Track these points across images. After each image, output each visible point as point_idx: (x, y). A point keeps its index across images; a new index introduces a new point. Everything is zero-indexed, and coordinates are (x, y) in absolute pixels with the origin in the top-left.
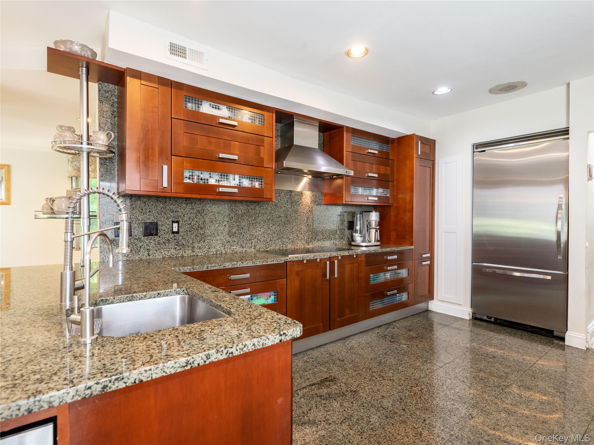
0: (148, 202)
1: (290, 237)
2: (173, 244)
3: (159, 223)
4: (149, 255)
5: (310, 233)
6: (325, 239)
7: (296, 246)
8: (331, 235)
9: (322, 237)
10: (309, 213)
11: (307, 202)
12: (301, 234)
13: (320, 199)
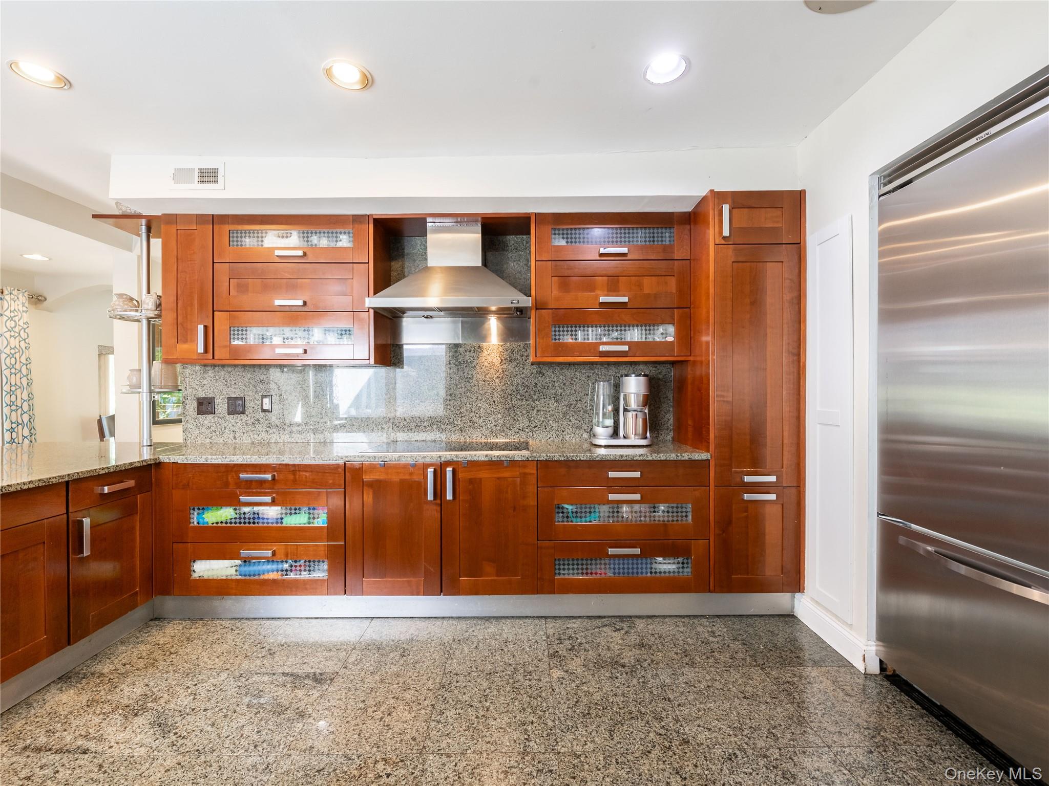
0: (234, 372)
1: (456, 422)
2: (265, 425)
3: (247, 398)
4: (235, 438)
5: (499, 416)
6: (536, 429)
7: (468, 438)
8: (551, 422)
9: (527, 424)
10: (496, 381)
11: (492, 363)
12: (480, 417)
13: (522, 356)
